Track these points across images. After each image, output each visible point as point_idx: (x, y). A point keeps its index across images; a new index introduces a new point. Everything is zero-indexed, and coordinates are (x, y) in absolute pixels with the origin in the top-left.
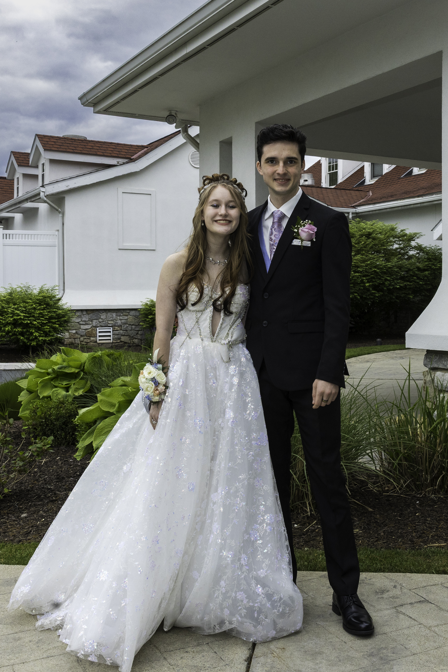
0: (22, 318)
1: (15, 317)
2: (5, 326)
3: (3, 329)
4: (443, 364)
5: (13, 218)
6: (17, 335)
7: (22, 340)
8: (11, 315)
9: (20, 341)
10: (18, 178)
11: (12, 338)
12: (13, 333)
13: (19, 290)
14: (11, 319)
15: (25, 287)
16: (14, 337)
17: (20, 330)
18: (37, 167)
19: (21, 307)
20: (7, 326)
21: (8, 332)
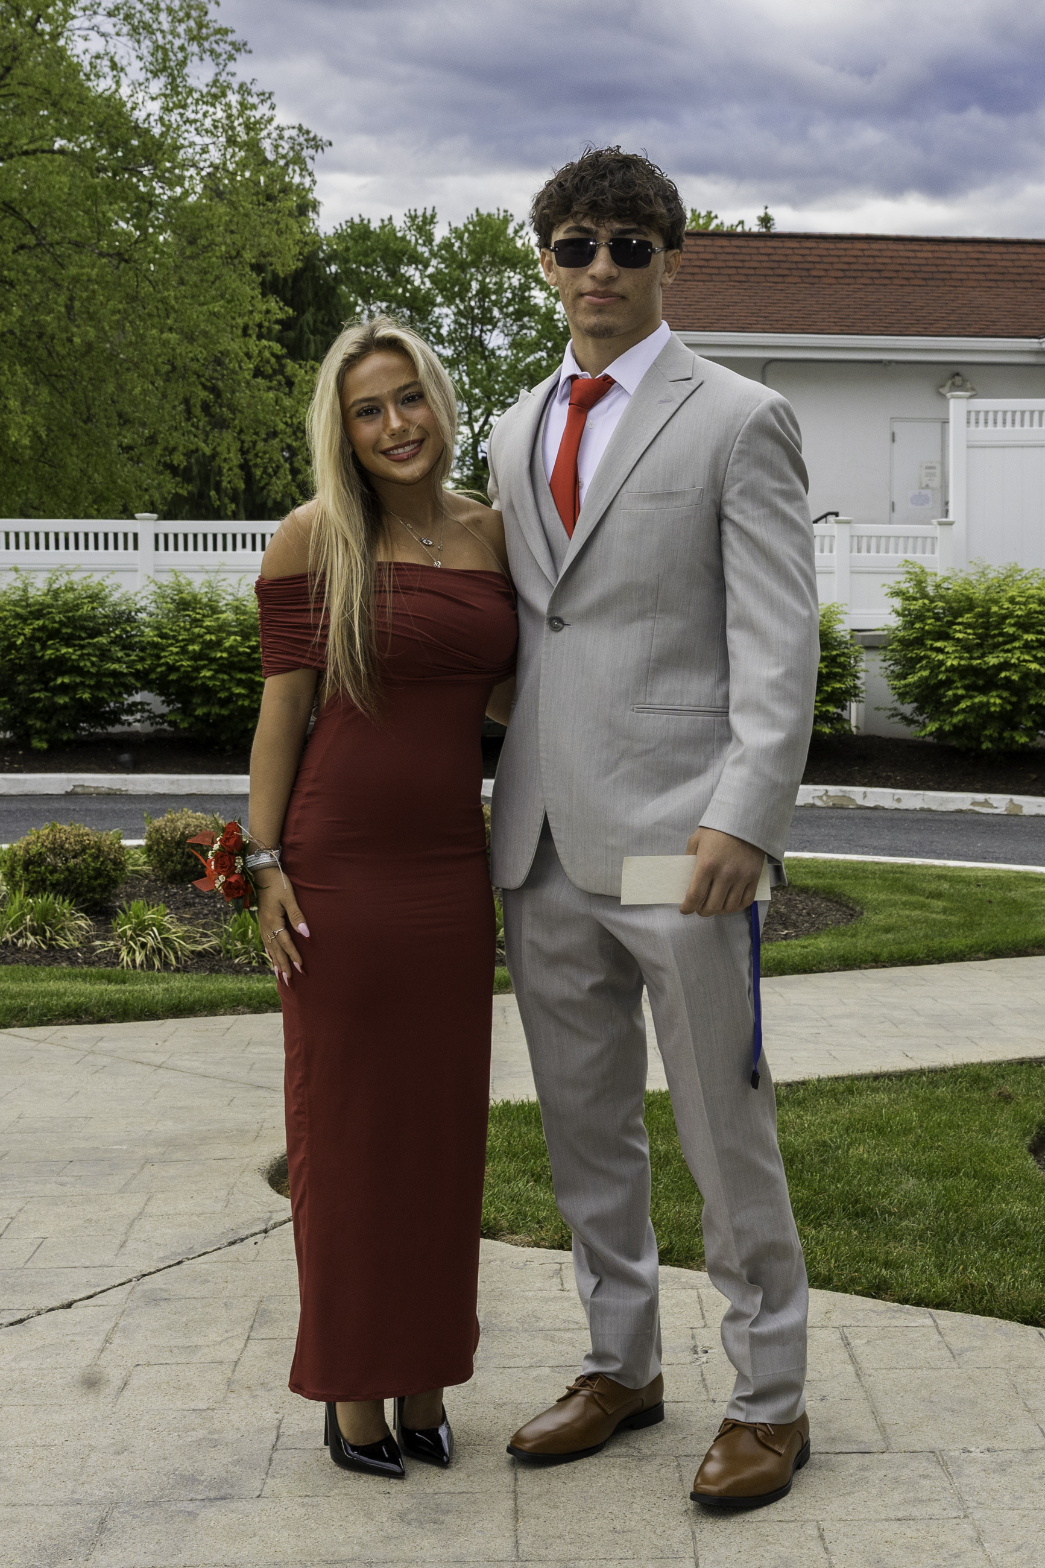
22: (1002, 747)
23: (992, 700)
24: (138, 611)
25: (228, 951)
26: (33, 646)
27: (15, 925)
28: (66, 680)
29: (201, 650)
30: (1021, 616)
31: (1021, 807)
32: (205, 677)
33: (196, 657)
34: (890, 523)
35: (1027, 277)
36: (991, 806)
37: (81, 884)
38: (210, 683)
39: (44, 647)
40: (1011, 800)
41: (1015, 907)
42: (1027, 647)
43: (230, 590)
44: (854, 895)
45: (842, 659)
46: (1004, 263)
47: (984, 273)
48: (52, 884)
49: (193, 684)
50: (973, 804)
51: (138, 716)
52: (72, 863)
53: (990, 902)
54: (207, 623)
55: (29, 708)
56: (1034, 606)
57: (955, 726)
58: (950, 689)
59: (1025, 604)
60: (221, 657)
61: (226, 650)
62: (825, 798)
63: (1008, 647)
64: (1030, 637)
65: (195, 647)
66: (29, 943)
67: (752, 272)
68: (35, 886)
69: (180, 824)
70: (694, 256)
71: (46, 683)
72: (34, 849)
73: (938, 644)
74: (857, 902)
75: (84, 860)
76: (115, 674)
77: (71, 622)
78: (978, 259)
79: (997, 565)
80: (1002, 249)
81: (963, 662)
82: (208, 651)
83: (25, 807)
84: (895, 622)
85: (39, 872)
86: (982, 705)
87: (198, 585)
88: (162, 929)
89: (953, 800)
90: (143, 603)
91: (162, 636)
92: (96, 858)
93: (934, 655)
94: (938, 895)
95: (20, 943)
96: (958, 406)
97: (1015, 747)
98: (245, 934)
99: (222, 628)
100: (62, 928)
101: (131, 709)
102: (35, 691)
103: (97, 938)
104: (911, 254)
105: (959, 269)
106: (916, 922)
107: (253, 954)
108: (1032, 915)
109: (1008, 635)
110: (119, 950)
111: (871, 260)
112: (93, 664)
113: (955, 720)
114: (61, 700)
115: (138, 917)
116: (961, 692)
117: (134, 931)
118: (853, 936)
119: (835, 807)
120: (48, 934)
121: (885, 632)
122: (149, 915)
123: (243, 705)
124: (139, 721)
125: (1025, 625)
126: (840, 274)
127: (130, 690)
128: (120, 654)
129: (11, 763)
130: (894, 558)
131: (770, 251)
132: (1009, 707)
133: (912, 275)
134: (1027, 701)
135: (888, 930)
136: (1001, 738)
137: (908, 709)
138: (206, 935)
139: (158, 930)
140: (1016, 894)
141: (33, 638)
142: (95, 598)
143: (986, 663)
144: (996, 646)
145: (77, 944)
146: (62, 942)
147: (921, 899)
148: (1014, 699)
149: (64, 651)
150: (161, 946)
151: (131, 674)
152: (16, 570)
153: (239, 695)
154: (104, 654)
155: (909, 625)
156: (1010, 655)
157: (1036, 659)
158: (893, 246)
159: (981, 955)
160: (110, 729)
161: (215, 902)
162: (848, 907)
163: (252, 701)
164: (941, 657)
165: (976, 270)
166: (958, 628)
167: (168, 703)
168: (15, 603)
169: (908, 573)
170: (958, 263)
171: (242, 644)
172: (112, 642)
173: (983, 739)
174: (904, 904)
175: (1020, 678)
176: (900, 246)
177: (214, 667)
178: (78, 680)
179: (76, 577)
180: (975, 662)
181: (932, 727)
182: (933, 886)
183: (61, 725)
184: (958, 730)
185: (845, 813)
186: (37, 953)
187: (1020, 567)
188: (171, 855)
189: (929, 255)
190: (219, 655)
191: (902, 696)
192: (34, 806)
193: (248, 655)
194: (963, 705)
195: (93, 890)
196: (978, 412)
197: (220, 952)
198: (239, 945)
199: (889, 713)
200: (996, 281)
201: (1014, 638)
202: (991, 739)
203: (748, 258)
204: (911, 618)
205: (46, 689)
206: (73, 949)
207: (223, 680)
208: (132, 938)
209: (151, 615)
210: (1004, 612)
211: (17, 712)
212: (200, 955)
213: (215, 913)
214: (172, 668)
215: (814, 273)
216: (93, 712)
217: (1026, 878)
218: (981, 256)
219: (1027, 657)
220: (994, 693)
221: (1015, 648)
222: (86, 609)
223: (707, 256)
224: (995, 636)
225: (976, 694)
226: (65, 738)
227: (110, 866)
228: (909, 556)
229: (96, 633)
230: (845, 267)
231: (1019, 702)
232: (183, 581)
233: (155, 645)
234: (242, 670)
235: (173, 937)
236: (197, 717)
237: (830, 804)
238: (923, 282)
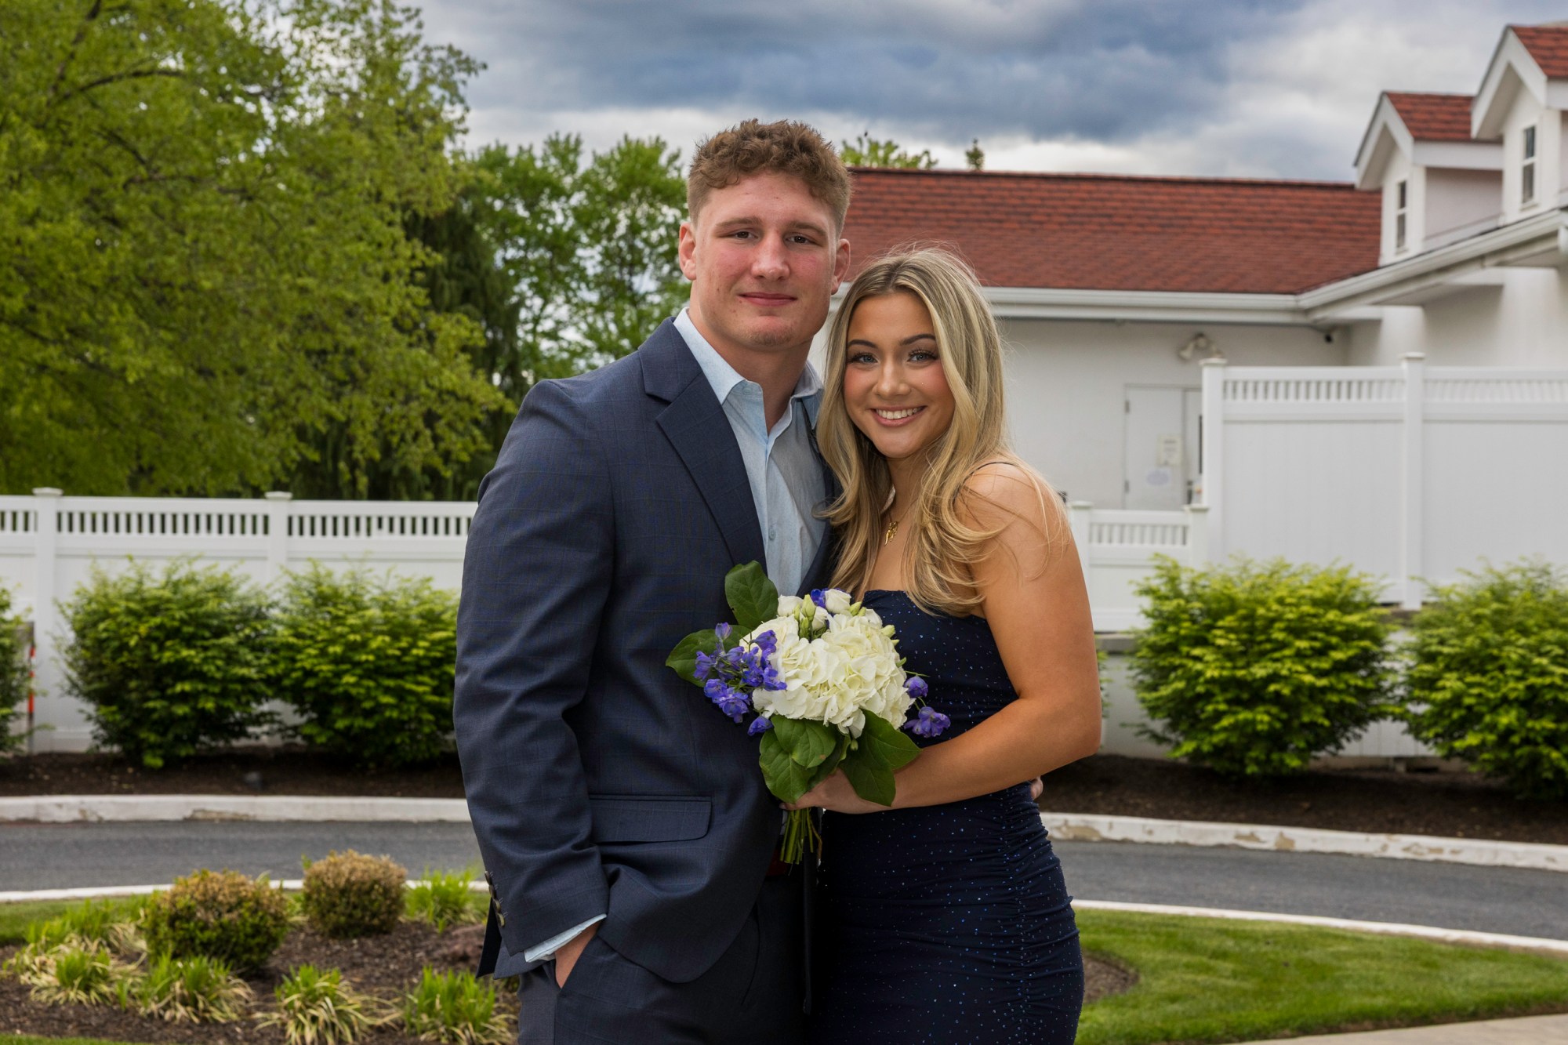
0: (1558, 681)
1: (1533, 680)
2: (1494, 709)
3: (1488, 719)
5: (1375, 324)
6: (1536, 744)
7: (1551, 761)
8: (1518, 673)
9: (1547, 765)
10: (1403, 187)
11: (1518, 752)
12: (1523, 734)
13: (1514, 578)
14: (1521, 686)
15: (1532, 570)
16: (1525, 750)
17: (1547, 724)
18: (1501, 142)
19: (1550, 643)
20: (1501, 711)
21: (1509, 731)
22: (1270, 770)
23: (1259, 717)
24: (270, 606)
25: (413, 1026)
26: (148, 647)
27: (161, 995)
28: (187, 687)
29: (344, 652)
30: (1289, 620)
31: (1292, 842)
32: (348, 684)
33: (337, 660)
34: (1124, 507)
35: (1278, 224)
36: (1258, 840)
37: (236, 944)
38: (354, 691)
39: (162, 648)
40: (1281, 835)
41: (1317, 971)
42: (1300, 655)
43: (376, 582)
44: (1125, 954)
46: (1251, 208)
47: (1230, 220)
48: (202, 944)
49: (334, 692)
50: (1239, 837)
51: (266, 728)
52: (226, 918)
53: (1286, 965)
54: (352, 620)
55: (143, 718)
56: (1307, 608)
57: (1215, 746)
58: (1209, 702)
59: (1297, 605)
60: (367, 661)
61: (372, 652)
62: (1064, 829)
63: (1277, 655)
64: (1303, 644)
65: (336, 649)
66: (178, 1015)
67: (963, 216)
68: (182, 946)
69: (345, 869)
70: (898, 198)
71: (163, 690)
72: (182, 903)
73: (1197, 652)
74: (1131, 964)
75: (240, 915)
76: (244, 680)
77: (193, 619)
78: (1221, 204)
79: (1260, 562)
81: (1225, 673)
82: (350, 654)
83: (139, 836)
84: (1145, 624)
85: (187, 930)
86: (1247, 723)
87: (339, 576)
88: (337, 1000)
89: (1213, 833)
90: (276, 597)
91: (298, 635)
92: (254, 912)
93: (1190, 663)
94: (1223, 955)
95: (168, 1015)
96: (1212, 375)
97: (1284, 771)
98: (432, 1005)
99: (367, 626)
100: (218, 998)
101: (258, 720)
102: (148, 699)
103: (258, 1008)
104: (1147, 198)
105: (1201, 215)
106: (1205, 989)
107: (442, 1030)
108: (1338, 982)
109: (1276, 641)
110: (284, 1024)
111: (1099, 204)
112: (218, 668)
113: (1216, 739)
114: (181, 710)
115: (306, 984)
116: (1222, 707)
117: (304, 1003)
118: (1135, 1007)
119: (1076, 840)
120: (201, 1005)
121: (1132, 636)
122: (321, 984)
123: (390, 719)
124: (268, 733)
125: (1297, 630)
126: (1064, 219)
127: (259, 698)
128: (250, 657)
129: (120, 782)
130: (1143, 549)
131: (984, 192)
132: (1278, 725)
133: (1145, 221)
134: (1298, 717)
135: (1173, 999)
136: (1268, 761)
137: (1158, 725)
138: (382, 1006)
139: (332, 1000)
140: (1315, 954)
141: (149, 638)
142: (220, 591)
143: (1251, 674)
144: (1263, 654)
145: (234, 1016)
146: (217, 1015)
147: (1205, 959)
148: (1284, 716)
149: (185, 653)
150: (335, 1020)
151: (261, 680)
152: (131, 558)
153: (387, 706)
154: (231, 657)
155: (1162, 628)
156: (1278, 665)
157: (1310, 670)
158: (1124, 187)
159: (1287, 1032)
160: (235, 743)
161: (388, 963)
162: (1117, 968)
163: (401, 712)
164: (1199, 666)
166: (1218, 632)
167: (302, 712)
168: (128, 598)
169: (1158, 567)
170: (1198, 207)
171: (390, 646)
172: (241, 643)
173: (1247, 761)
174: (1188, 966)
175: (1294, 692)
176: (1131, 188)
177: (358, 671)
178: (201, 687)
179: (199, 567)
180: (1240, 673)
181: (1189, 747)
182: (1214, 943)
183: (178, 739)
184: (1219, 751)
185: (1089, 847)
186: (189, 1027)
187: (1288, 561)
188: (334, 905)
189: (1166, 198)
190: (364, 657)
191: (1153, 710)
192: (149, 835)
193: (398, 658)
194: (1226, 722)
195: (249, 950)
196: (1235, 383)
197: (402, 1026)
198: (425, 1018)
199: (1136, 730)
200: (1242, 228)
201: (1283, 645)
202: (1257, 761)
203: (958, 200)
204: (1164, 621)
205: (163, 697)
206: (231, 1023)
207: (368, 688)
208: (301, 1010)
209: (285, 610)
210: (1271, 615)
211: (127, 723)
212: (380, 1030)
213: (389, 976)
214: (309, 674)
215: (1035, 218)
216: (218, 724)
217: (1324, 935)
218: (1224, 199)
219: (1300, 668)
220: (1261, 709)
221: (1285, 657)
222: (211, 605)
224: (1260, 643)
225: (1239, 709)
226: (183, 752)
227: (270, 922)
228: (1158, 547)
229: (220, 632)
230: (1070, 211)
231: (1290, 720)
232: (322, 572)
233: (290, 647)
234: (391, 675)
235: (350, 1009)
236: (337, 732)
237: (1071, 836)
238: (1159, 229)
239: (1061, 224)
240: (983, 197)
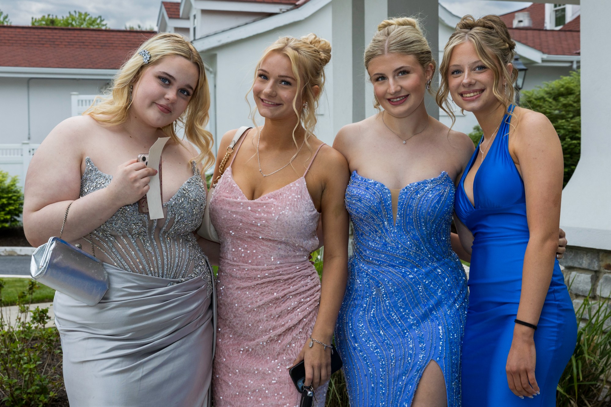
4: (579, 262)
18: (188, 18)
45: (14, 198)
47: (126, 44)
62: (5, 252)
67: (30, 42)
70: (7, 36)
78: (125, 38)
80: (135, 34)
96: (74, 98)
104: (98, 36)
105: (117, 42)
111: (80, 38)
119: (9, 255)
126: (66, 43)
133: (96, 44)
165: (124, 42)
170: (116, 40)
185: (12, 257)
196: (82, 101)
203: (28, 36)
215: (56, 43)
218: (126, 37)
223: (12, 36)
230: (70, 41)
237: (7, 254)
238: (100, 47)
239: (65, 45)
240: (38, 35)
